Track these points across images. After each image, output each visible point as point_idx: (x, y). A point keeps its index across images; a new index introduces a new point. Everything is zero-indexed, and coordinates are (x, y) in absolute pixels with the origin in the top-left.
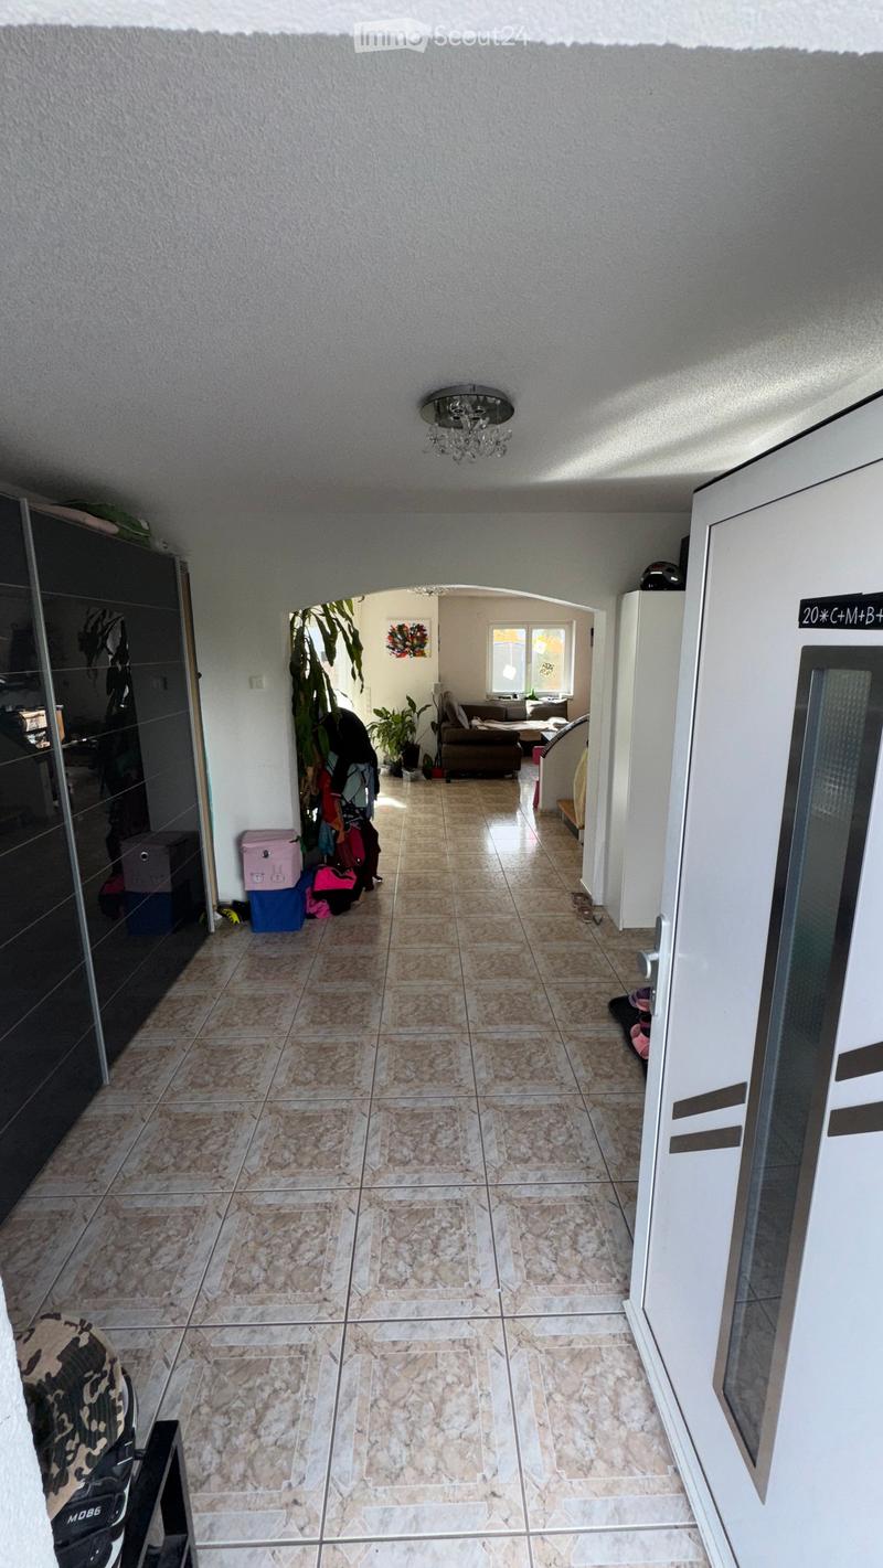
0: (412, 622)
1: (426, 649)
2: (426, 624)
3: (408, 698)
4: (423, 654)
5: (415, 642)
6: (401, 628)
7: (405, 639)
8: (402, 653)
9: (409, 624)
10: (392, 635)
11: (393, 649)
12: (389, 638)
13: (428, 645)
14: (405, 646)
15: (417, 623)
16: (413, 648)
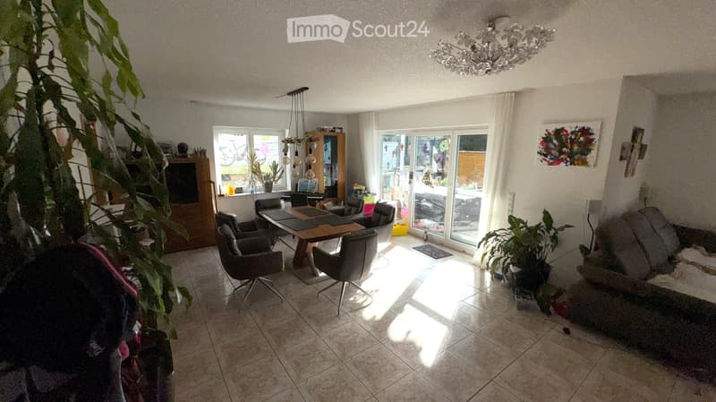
0: (574, 125)
1: (590, 158)
2: (595, 127)
3: (546, 213)
4: (585, 163)
5: (576, 148)
6: (558, 132)
7: (562, 144)
8: (556, 161)
9: (569, 128)
10: (546, 140)
11: (546, 156)
12: (542, 143)
13: (593, 153)
14: (561, 153)
15: (581, 125)
16: (571, 155)
